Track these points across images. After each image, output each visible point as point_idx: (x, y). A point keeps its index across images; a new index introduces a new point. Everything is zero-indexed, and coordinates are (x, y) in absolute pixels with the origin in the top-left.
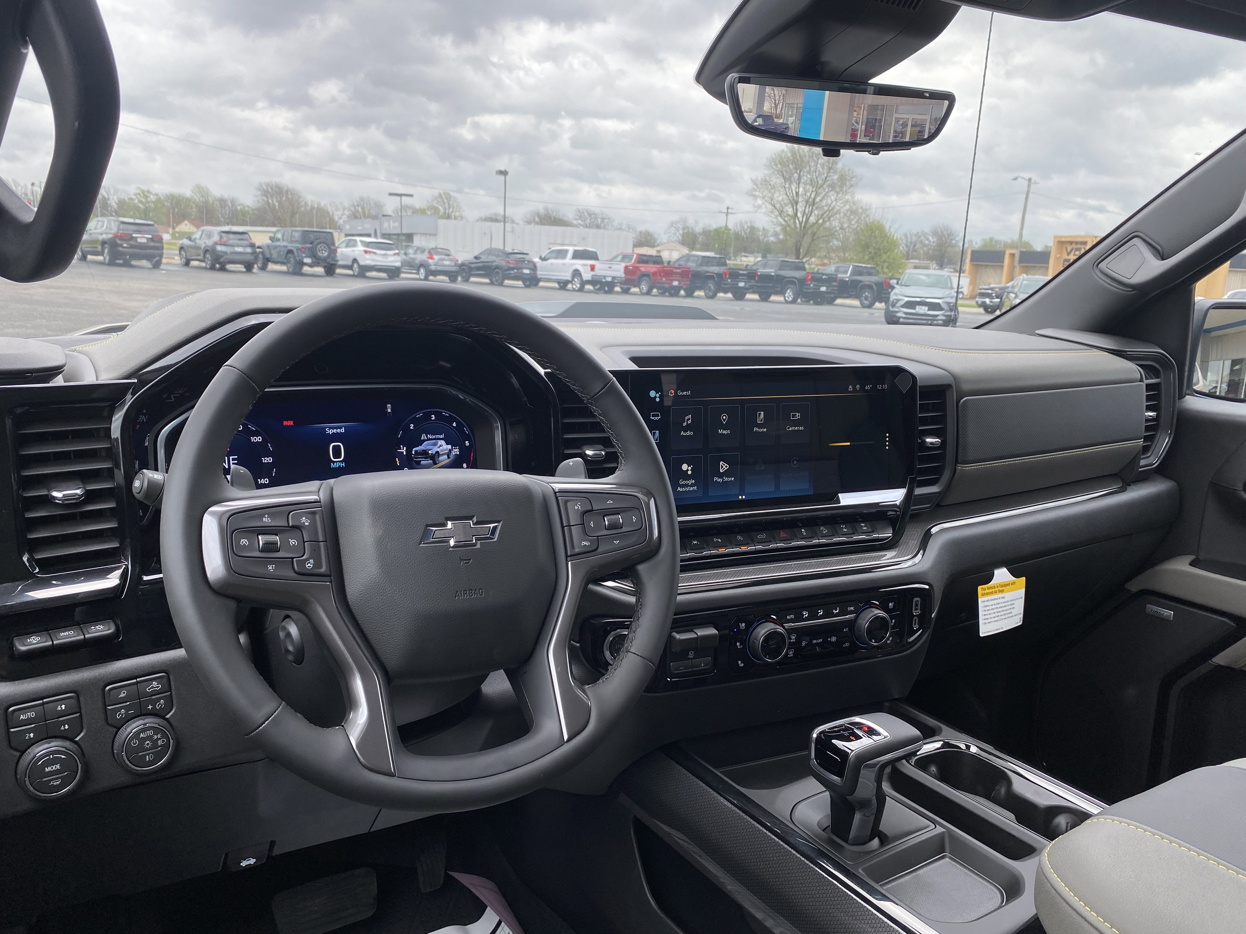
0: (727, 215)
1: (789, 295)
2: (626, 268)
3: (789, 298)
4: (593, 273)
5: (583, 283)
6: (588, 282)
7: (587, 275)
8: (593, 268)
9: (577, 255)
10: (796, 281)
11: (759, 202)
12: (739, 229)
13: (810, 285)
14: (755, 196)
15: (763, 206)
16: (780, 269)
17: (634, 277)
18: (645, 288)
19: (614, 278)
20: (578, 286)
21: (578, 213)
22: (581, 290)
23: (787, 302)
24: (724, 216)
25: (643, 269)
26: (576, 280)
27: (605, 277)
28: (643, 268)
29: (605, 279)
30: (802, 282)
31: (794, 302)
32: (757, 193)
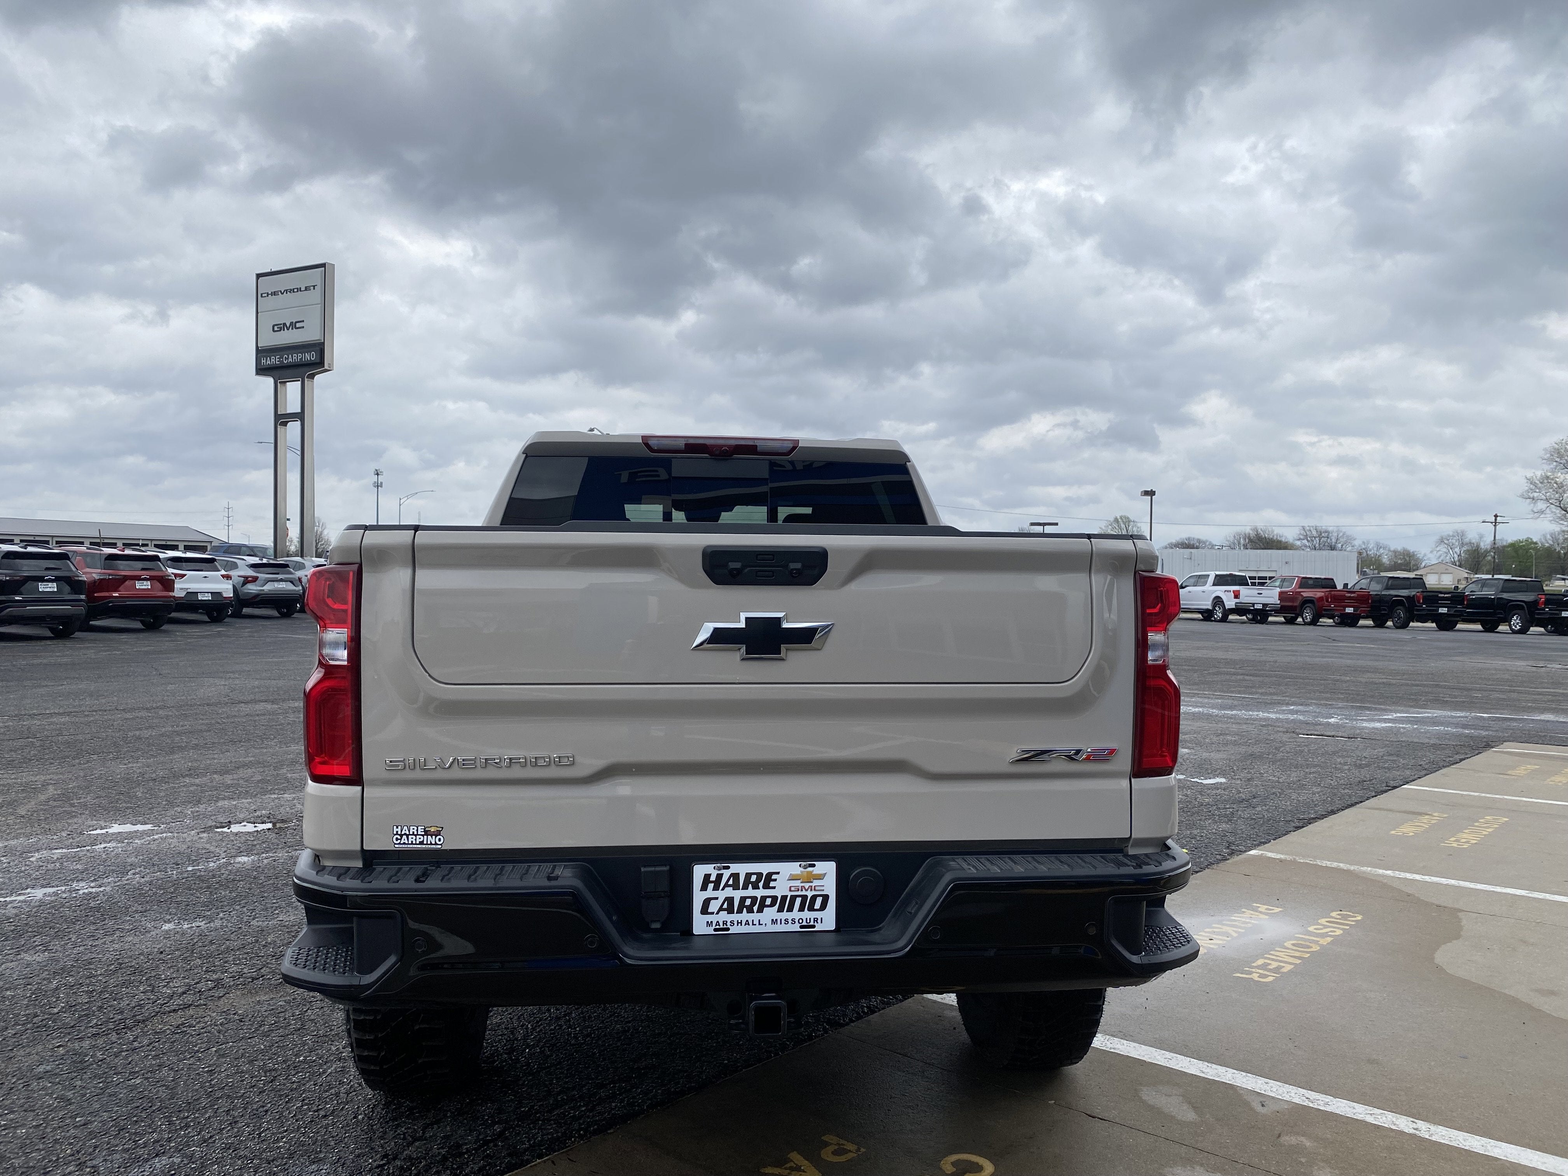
0: (1495, 526)
1: (1516, 622)
2: (1281, 593)
3: (1516, 627)
4: (1237, 600)
5: (1227, 612)
6: (1232, 611)
7: (1230, 603)
8: (1237, 595)
9: (1220, 580)
10: (1525, 606)
11: (1541, 505)
12: (1551, 542)
13: (1544, 610)
14: (1533, 499)
15: (1548, 511)
16: (1502, 591)
17: (1295, 604)
18: (1308, 616)
19: (1265, 605)
20: (1220, 615)
21: (1302, 532)
22: (1224, 619)
23: (1514, 632)
24: (1492, 526)
25: (1305, 594)
26: (1217, 608)
27: (1253, 605)
28: (1307, 593)
29: (1254, 607)
30: (1533, 606)
31: (1523, 631)
32: (1536, 495)
